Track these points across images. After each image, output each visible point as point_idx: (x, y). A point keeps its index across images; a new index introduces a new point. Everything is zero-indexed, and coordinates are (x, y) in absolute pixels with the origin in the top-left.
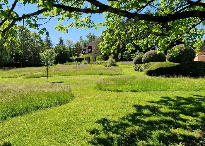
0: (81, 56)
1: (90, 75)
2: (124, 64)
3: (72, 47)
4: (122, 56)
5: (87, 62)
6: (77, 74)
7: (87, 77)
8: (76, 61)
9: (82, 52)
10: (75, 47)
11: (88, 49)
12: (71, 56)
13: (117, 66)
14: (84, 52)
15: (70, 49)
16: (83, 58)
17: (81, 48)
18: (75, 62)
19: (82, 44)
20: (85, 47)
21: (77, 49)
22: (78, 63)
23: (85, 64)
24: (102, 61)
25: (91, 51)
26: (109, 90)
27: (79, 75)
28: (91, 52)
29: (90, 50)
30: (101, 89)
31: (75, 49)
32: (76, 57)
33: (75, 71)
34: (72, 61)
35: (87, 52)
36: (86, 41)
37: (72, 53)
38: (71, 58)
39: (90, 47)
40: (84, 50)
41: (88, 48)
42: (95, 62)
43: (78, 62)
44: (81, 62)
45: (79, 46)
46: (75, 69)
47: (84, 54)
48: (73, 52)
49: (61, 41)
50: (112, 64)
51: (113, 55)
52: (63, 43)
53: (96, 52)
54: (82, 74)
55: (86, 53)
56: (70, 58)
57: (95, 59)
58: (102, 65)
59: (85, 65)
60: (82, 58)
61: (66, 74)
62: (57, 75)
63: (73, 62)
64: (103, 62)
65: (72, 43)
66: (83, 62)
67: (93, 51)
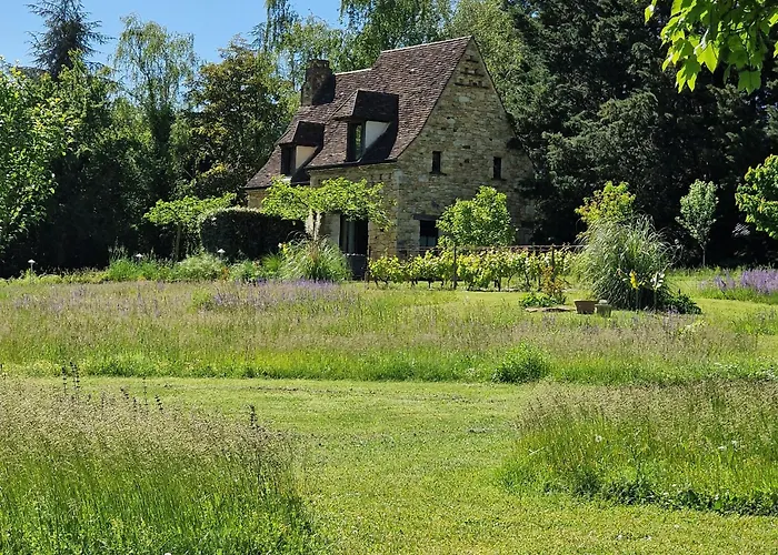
0: (276, 194)
1: (398, 375)
2: (750, 297)
3: (179, 105)
4: (726, 212)
5: (334, 258)
6: (256, 366)
7: (372, 393)
8: (212, 249)
9: (288, 152)
10: (213, 97)
11: (355, 123)
12: (163, 190)
13: (685, 307)
14: (302, 154)
15: (161, 121)
16: (287, 213)
17: (270, 114)
18: (202, 261)
19: (285, 70)
20: (317, 102)
21: (235, 122)
22: (240, 268)
23: (318, 274)
24: (511, 258)
25: (387, 140)
26: (692, 499)
27: (276, 376)
28: (379, 154)
29: (374, 130)
30: (588, 486)
31: (208, 118)
32: (212, 208)
33: (226, 334)
34: (167, 244)
35: (335, 151)
36: (332, 44)
37: (177, 167)
38: (160, 213)
39: (378, 106)
40: (312, 135)
41: (349, 110)
42: (426, 261)
43: (232, 258)
44: (270, 262)
45: (258, 90)
46: (221, 319)
47: (301, 178)
48: (182, 150)
49: (68, 39)
50: (624, 286)
51: (627, 198)
52: (88, 58)
53: (437, 155)
54: (314, 367)
55: (323, 159)
56: (153, 216)
57: (429, 232)
58: (505, 299)
59: (316, 287)
60: (277, 219)
61: (139, 357)
62: (39, 364)
63: (189, 263)
64: (520, 268)
65: (178, 63)
66: (293, 260)
67: (403, 139)
